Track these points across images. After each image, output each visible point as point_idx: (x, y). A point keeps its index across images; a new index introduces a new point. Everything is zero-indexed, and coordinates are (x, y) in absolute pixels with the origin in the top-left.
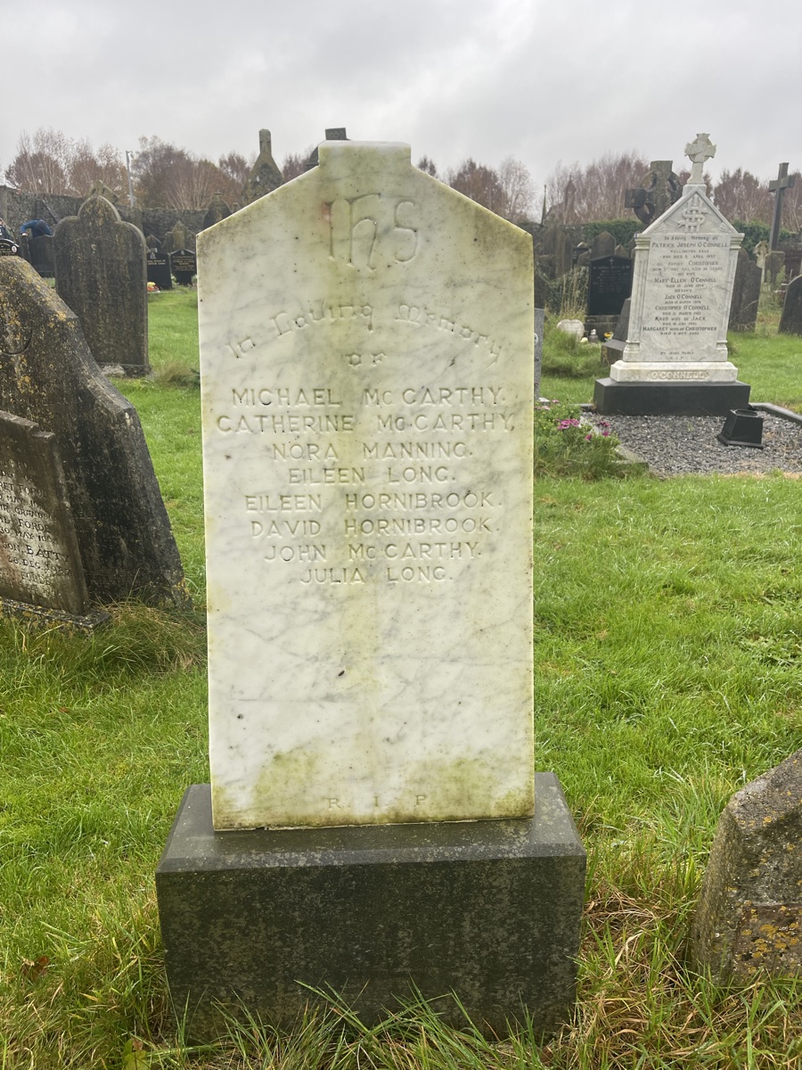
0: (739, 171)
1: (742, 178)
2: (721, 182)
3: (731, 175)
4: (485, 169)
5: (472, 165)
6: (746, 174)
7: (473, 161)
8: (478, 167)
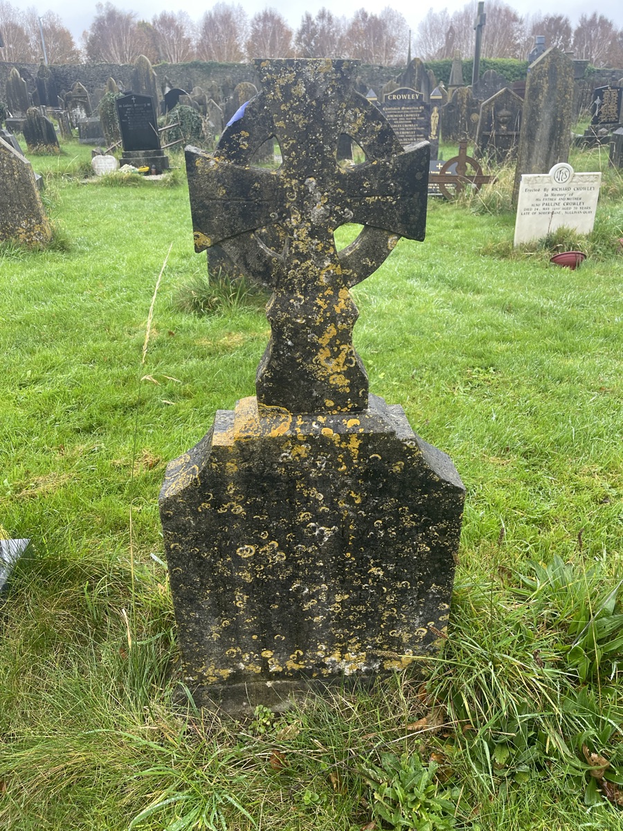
0: (595, 15)
1: (598, 21)
2: (580, 25)
3: (589, 17)
4: (376, 19)
5: (365, 15)
6: (601, 18)
7: (366, 10)
8: (369, 16)
